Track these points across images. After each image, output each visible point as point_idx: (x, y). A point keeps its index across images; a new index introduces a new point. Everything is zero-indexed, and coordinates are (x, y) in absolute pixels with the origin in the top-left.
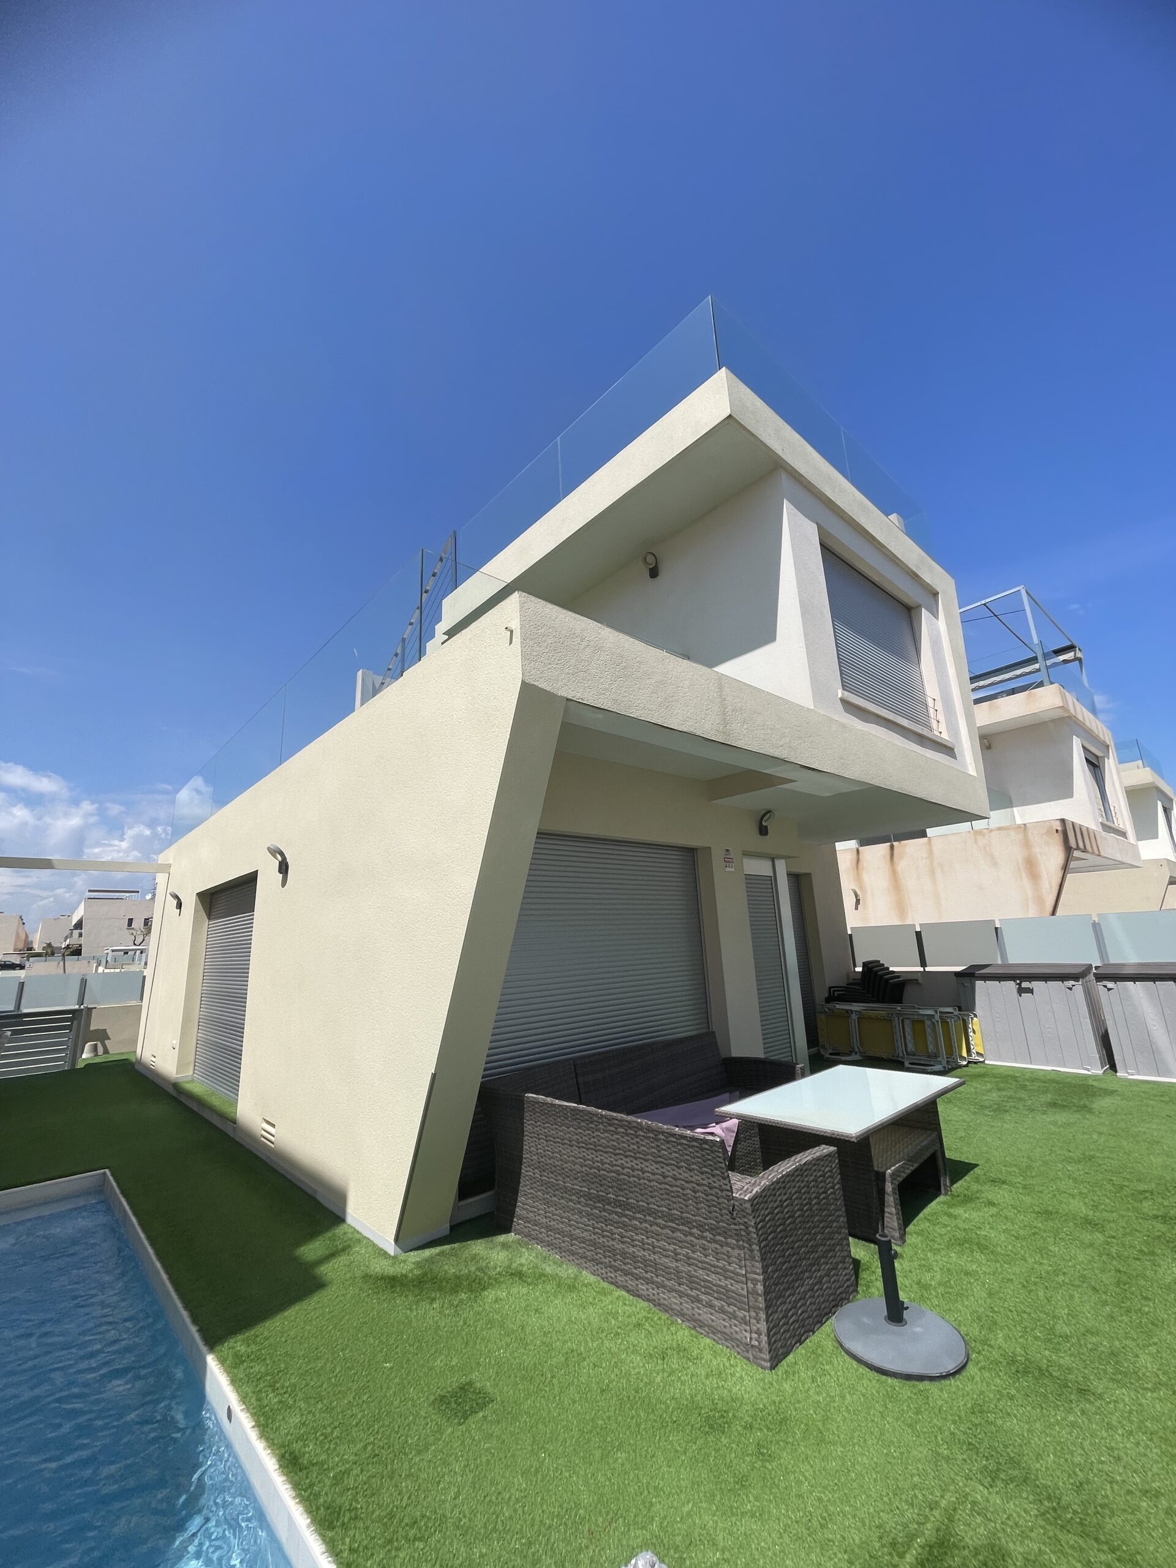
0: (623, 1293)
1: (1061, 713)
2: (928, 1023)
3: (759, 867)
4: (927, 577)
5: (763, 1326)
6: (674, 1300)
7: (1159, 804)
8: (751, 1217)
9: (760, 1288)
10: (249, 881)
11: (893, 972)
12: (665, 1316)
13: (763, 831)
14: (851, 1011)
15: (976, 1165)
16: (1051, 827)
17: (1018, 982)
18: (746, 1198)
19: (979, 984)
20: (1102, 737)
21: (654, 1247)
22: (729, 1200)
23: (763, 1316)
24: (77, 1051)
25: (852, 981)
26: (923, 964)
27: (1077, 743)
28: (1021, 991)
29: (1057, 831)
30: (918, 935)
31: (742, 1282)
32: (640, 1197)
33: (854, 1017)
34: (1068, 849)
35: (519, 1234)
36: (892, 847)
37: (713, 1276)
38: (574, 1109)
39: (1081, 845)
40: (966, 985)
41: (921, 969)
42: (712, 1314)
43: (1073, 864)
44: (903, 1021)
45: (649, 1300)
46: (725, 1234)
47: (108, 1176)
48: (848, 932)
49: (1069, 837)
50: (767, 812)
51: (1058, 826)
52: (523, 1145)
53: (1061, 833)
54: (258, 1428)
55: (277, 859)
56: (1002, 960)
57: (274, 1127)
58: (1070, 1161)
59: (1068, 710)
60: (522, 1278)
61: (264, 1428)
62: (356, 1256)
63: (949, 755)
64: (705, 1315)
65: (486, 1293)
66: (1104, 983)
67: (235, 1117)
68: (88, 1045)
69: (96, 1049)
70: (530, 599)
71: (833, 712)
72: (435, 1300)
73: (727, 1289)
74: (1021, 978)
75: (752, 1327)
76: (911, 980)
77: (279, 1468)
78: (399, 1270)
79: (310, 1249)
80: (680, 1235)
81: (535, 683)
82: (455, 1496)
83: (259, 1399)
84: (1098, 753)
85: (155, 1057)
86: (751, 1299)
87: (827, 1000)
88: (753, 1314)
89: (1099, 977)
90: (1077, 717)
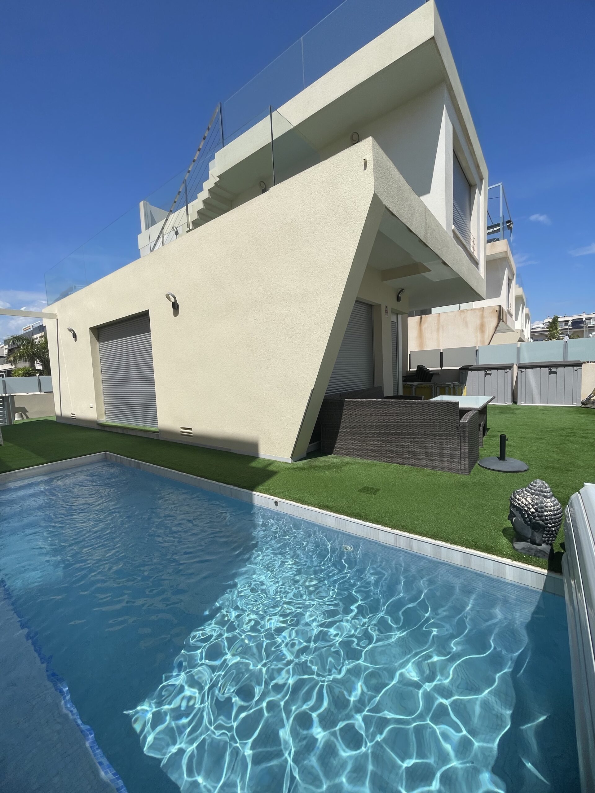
0: (396, 464)
1: (503, 255)
3: (393, 318)
4: (481, 168)
5: (467, 462)
6: (424, 462)
7: (521, 305)
8: (467, 428)
10: (145, 315)
11: (429, 370)
12: (419, 468)
13: (398, 299)
14: (413, 385)
17: (486, 371)
18: (466, 421)
19: (470, 372)
20: (513, 270)
21: (414, 446)
22: (458, 423)
23: (467, 459)
24: (11, 417)
25: (408, 374)
26: (442, 366)
27: (506, 272)
28: (486, 374)
30: (441, 354)
32: (409, 430)
33: (414, 387)
34: (500, 319)
35: (336, 454)
36: (421, 318)
37: (444, 451)
39: (503, 319)
40: (463, 373)
41: (440, 369)
42: (442, 463)
43: (498, 328)
44: (436, 388)
45: (410, 465)
47: (108, 454)
48: (409, 353)
49: (500, 314)
50: (403, 290)
51: (498, 309)
52: (341, 420)
53: (498, 312)
54: (299, 503)
55: (170, 301)
56: (477, 363)
57: (191, 429)
58: (520, 425)
59: (507, 254)
60: (352, 464)
61: (302, 502)
62: (275, 464)
63: (478, 268)
64: (439, 464)
65: (343, 468)
66: (521, 369)
67: (157, 430)
68: (16, 414)
69: (22, 416)
70: (376, 143)
71: (451, 235)
72: (324, 471)
73: (451, 454)
74: (487, 369)
75: (462, 464)
76: (436, 373)
77: (321, 509)
78: (298, 466)
79: (254, 464)
80: (429, 440)
81: (378, 194)
82: (395, 507)
83: (290, 497)
84: (510, 278)
85: (75, 414)
86: (463, 455)
87: (403, 381)
88: (463, 459)
89: (519, 368)
90: (508, 258)
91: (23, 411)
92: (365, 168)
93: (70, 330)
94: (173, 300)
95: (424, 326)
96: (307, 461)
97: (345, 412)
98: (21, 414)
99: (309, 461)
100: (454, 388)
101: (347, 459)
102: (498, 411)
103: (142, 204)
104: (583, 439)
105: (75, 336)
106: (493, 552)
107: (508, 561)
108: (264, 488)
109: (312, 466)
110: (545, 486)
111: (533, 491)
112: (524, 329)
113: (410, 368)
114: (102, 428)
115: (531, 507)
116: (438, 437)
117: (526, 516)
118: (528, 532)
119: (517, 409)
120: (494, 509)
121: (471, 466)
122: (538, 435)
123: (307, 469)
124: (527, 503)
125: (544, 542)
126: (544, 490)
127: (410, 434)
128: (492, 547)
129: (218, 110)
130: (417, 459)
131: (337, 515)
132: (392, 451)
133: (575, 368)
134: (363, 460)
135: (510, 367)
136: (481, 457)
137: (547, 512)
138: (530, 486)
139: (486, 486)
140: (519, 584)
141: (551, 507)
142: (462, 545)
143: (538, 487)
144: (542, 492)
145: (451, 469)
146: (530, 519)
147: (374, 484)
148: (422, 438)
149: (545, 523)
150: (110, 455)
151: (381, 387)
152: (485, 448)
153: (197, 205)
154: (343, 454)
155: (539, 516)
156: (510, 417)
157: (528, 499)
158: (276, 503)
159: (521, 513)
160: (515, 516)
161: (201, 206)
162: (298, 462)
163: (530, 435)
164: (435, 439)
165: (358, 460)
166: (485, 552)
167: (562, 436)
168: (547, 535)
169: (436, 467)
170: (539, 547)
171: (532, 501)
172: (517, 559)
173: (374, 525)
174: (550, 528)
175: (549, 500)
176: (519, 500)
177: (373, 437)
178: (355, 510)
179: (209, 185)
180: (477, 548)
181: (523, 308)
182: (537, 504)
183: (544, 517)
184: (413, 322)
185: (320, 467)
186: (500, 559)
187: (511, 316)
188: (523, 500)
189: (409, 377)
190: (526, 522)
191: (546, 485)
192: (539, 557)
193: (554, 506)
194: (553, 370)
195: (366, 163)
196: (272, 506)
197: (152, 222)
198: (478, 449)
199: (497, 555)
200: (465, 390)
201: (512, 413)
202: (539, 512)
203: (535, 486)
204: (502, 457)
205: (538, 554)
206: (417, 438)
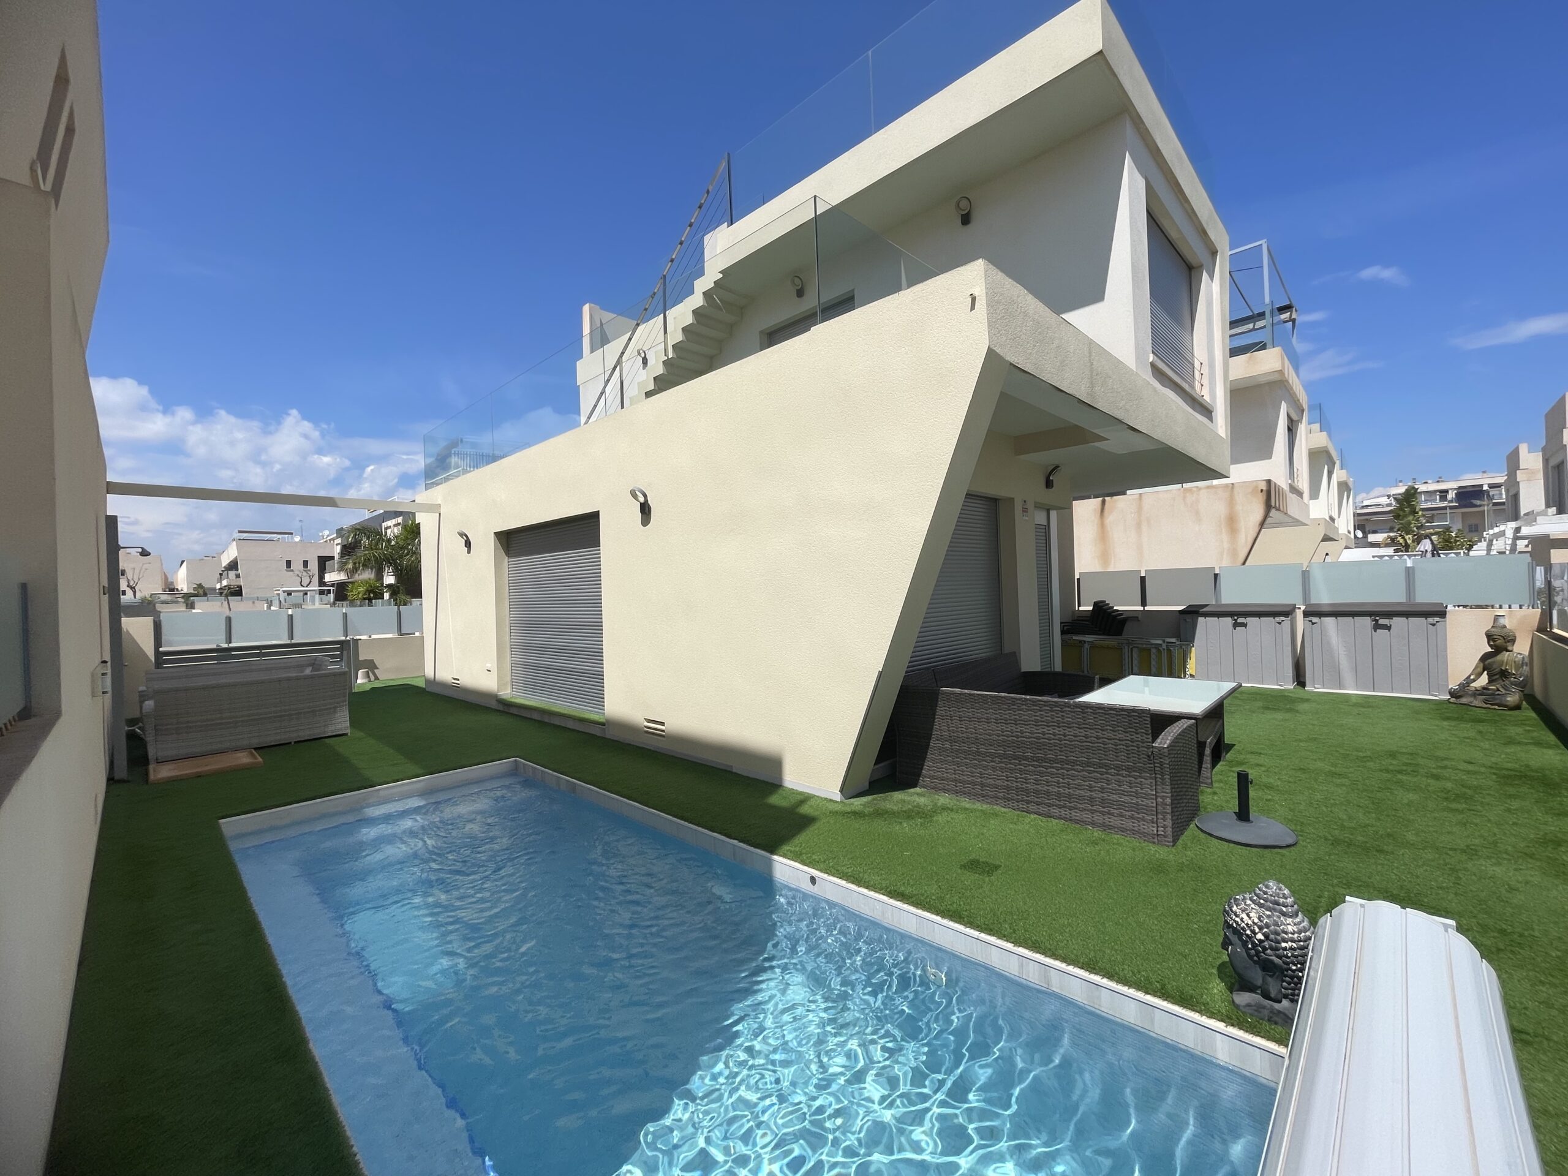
0: (1036, 816)
1: (1276, 377)
2: (1154, 650)
3: (1040, 518)
4: (1212, 235)
5: (1169, 823)
6: (1087, 816)
7: (1326, 467)
8: (1167, 758)
9: (1168, 801)
10: (593, 518)
11: (1117, 611)
12: (1078, 826)
13: (1049, 484)
14: (1085, 641)
15: (1234, 745)
16: (1257, 487)
17: (1236, 618)
18: (1165, 746)
19: (1201, 620)
20: (1301, 401)
21: (1068, 785)
22: (1148, 749)
23: (1169, 817)
24: (351, 678)
25: (1076, 618)
26: (1144, 604)
27: (1284, 408)
28: (1236, 625)
29: (1262, 491)
30: (1143, 579)
31: (1153, 799)
32: (1059, 753)
33: (1086, 646)
34: (1268, 507)
35: (924, 788)
36: (1104, 502)
37: (1126, 798)
38: (996, 696)
39: (1277, 505)
40: (1188, 620)
41: (1141, 608)
42: (1122, 820)
43: (1269, 520)
44: (1132, 649)
45: (1062, 819)
46: (1140, 770)
47: (521, 762)
48: (1077, 576)
49: (1270, 497)
50: (1057, 467)
51: (1264, 486)
52: (933, 725)
53: (1264, 493)
54: (852, 882)
55: (638, 500)
56: (1217, 601)
57: (663, 724)
58: (1301, 741)
59: (1284, 374)
60: (952, 810)
61: (858, 882)
62: (812, 802)
63: (1211, 420)
64: (1116, 822)
65: (935, 819)
66: (1310, 618)
67: (603, 720)
68: (360, 672)
69: (368, 677)
70: (991, 266)
71: (1148, 375)
72: (901, 823)
73: (1137, 804)
74: (1238, 615)
75: (1159, 825)
76: (1132, 617)
77: (891, 898)
78: (853, 809)
79: (775, 800)
80: (1096, 774)
81: (995, 349)
82: (1025, 904)
83: (837, 870)
84: (1295, 417)
85: (458, 680)
86: (1159, 808)
87: (1063, 632)
88: (1160, 816)
89: (1306, 614)
90: (1287, 381)
91: (371, 666)
92: (973, 308)
93: (462, 535)
94: (642, 499)
95: (1110, 519)
96: (869, 798)
97: (940, 711)
98: (368, 672)
99: (874, 799)
100: (1169, 651)
101: (944, 799)
102: (1260, 704)
103: (586, 308)
104: (1431, 781)
105: (468, 544)
106: (1192, 1006)
107: (1220, 1026)
108: (793, 849)
109: (878, 811)
110: (1284, 894)
111: (1262, 901)
112: (1335, 516)
113: (1079, 606)
114: (504, 708)
115: (1257, 930)
116: (1113, 770)
117: (1250, 946)
118: (1257, 976)
119: (1303, 700)
120: (1210, 921)
121: (1179, 829)
122: (1336, 766)
123: (870, 815)
124: (1250, 922)
125: (1286, 996)
126: (1281, 900)
127: (1061, 762)
128: (1192, 997)
129: (724, 164)
130: (1075, 808)
131: (920, 912)
132: (1027, 792)
133: (1430, 620)
134: (974, 804)
135: (1286, 612)
136: (1206, 808)
137: (1287, 942)
138: (1258, 891)
139: (1204, 872)
140: (1240, 1070)
141: (1293, 934)
142: (1138, 988)
143: (1271, 895)
144: (1278, 904)
145: (1140, 833)
146: (1257, 953)
147: (990, 855)
148: (1083, 771)
149: (1283, 962)
150: (524, 764)
151: (1015, 653)
152: (1217, 790)
153: (682, 314)
154: (937, 789)
155: (1271, 948)
156: (1283, 720)
157: (1252, 915)
158: (813, 880)
159: (1240, 939)
160: (1231, 944)
161: (689, 320)
162: (852, 800)
163: (1320, 764)
164: (1107, 773)
165: (966, 803)
166: (1178, 1005)
167: (1387, 771)
168: (1289, 983)
169: (1111, 827)
170: (1276, 1006)
171: (1259, 918)
172: (1235, 1023)
173: (983, 936)
174: (1294, 971)
175: (1289, 920)
176: (1237, 916)
177: (992, 761)
178: (951, 905)
179: (703, 284)
180: (1165, 995)
181: (1330, 473)
182: (1267, 926)
183: (1281, 951)
184: (1084, 511)
185: (893, 814)
186: (1204, 1020)
187: (1300, 494)
188: (1244, 916)
189: (1075, 625)
190: (1250, 957)
191: (1286, 892)
192: (1276, 1023)
193: (1300, 932)
194: (1382, 622)
195: (974, 299)
196: (806, 886)
197: (601, 339)
198: (1196, 794)
199: (1200, 1012)
200: (1193, 655)
201: (1290, 710)
202: (1272, 941)
203: (1265, 893)
204: (1243, 815)
205: (1275, 1018)
206: (1074, 770)
